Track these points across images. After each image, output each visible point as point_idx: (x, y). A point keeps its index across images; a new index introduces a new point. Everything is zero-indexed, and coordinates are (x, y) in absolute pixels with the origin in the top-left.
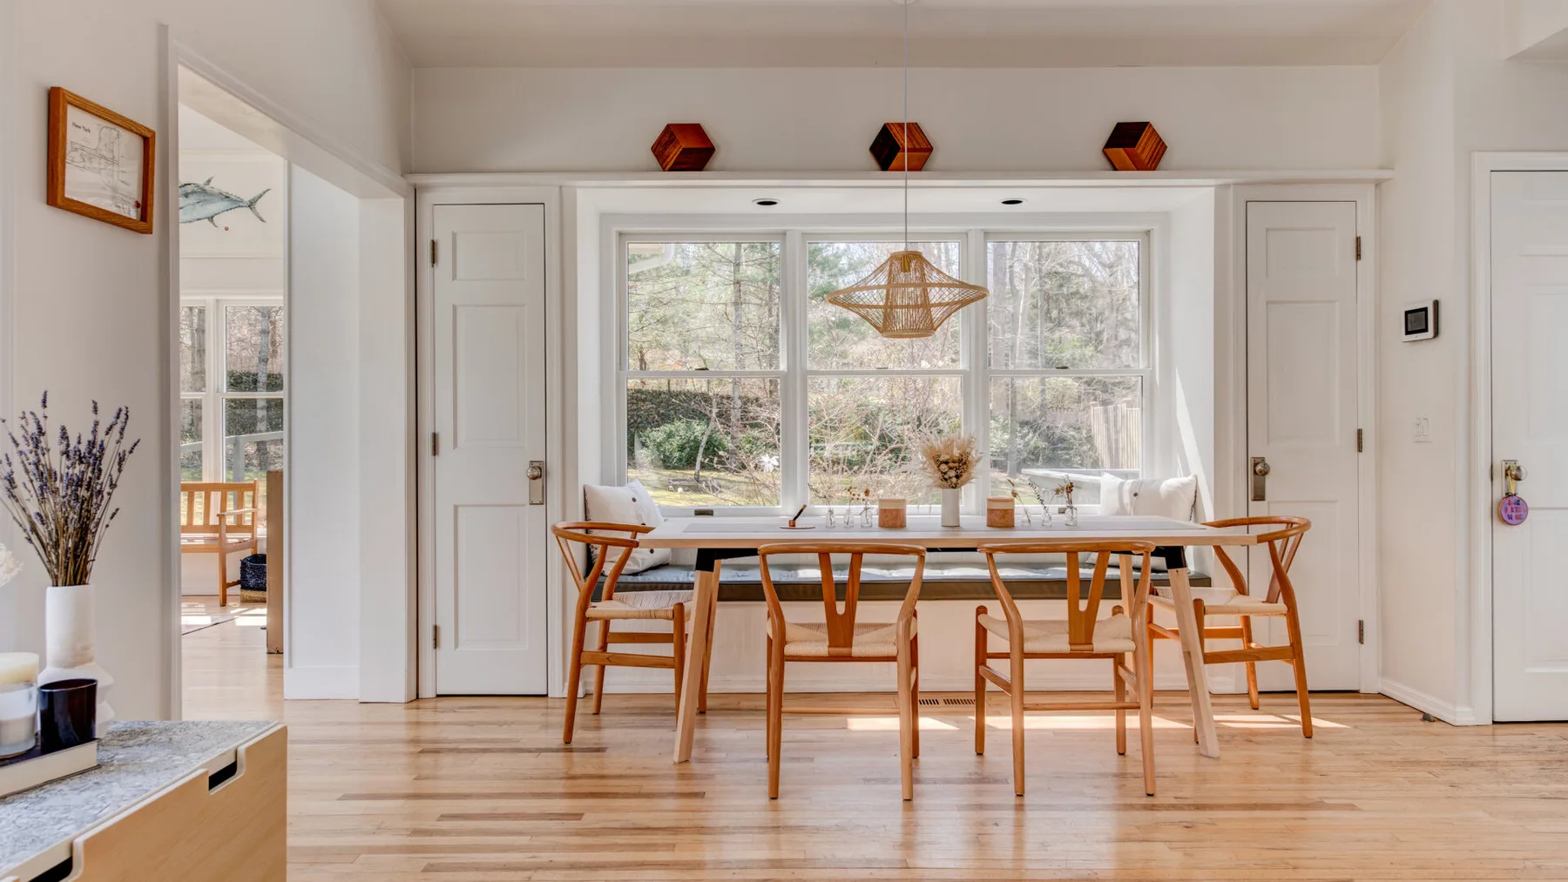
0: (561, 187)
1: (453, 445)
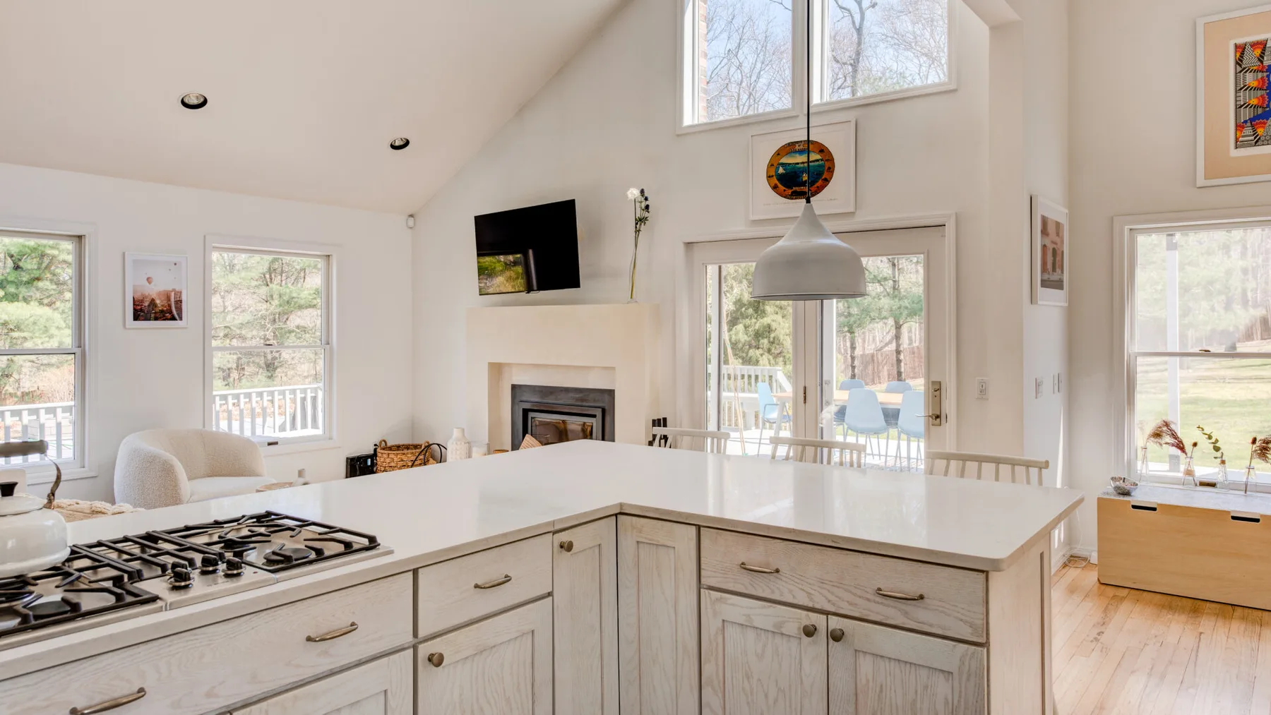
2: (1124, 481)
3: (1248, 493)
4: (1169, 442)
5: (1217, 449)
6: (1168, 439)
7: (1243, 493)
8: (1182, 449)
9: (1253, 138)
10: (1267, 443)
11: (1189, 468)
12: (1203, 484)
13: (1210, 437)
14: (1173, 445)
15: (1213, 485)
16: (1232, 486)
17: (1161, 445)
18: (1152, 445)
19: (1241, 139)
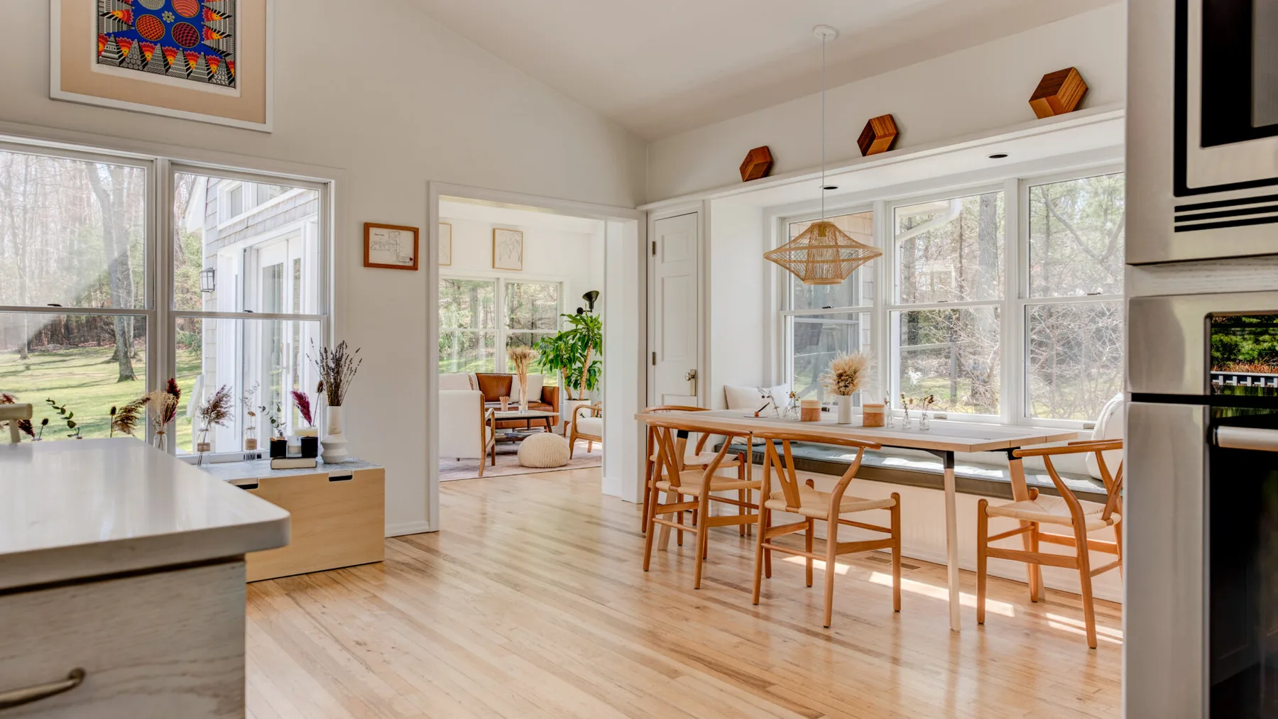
0: (704, 201)
1: (663, 359)
5: (72, 425)
8: (29, 430)
9: (117, 56)
10: (129, 411)
13: (63, 412)
19: (103, 53)
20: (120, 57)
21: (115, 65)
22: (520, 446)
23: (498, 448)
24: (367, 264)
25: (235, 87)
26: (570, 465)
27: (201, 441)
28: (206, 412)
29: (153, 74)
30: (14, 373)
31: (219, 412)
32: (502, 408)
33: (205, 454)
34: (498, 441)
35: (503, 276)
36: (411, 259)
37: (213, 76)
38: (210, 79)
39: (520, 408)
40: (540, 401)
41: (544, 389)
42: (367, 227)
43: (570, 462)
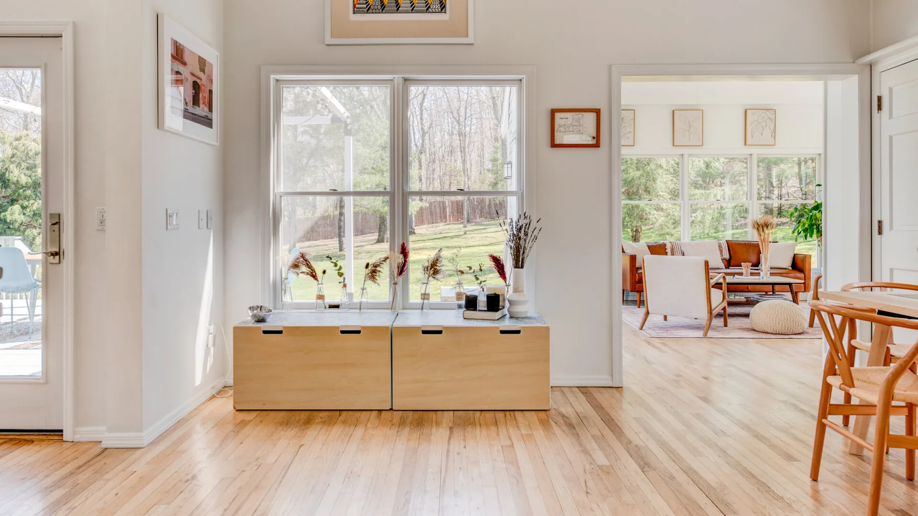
1: (891, 228)
2: (261, 310)
3: (361, 310)
4: (305, 271)
5: (341, 275)
6: (304, 269)
7: (358, 311)
8: (314, 277)
9: (365, 6)
10: (376, 267)
11: (320, 294)
12: (331, 307)
13: (336, 265)
14: (308, 274)
15: (337, 307)
16: (351, 306)
17: (298, 274)
18: (292, 276)
19: (357, 6)
20: (367, 6)
21: (363, 12)
22: (754, 311)
23: (730, 310)
24: (554, 145)
25: (445, 12)
26: (807, 333)
27: (423, 292)
28: (426, 269)
29: (389, 14)
30: (457, 236)
31: (436, 269)
32: (744, 273)
33: (426, 301)
34: (731, 304)
35: (756, 151)
36: (594, 138)
37: (429, 7)
38: (427, 9)
39: (761, 273)
40: (790, 268)
41: (795, 258)
42: (553, 112)
43: (810, 330)
